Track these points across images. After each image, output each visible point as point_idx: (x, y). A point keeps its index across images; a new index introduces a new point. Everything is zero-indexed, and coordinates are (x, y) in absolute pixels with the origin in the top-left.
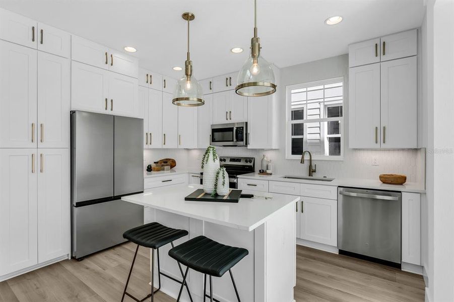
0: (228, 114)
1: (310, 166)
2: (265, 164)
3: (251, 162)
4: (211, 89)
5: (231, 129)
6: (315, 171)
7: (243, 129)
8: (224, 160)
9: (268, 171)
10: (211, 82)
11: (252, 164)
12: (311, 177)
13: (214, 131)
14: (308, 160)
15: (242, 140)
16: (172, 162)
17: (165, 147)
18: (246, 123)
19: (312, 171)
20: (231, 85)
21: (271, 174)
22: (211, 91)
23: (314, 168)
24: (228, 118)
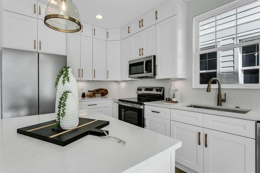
0: (141, 51)
1: (219, 95)
2: (172, 93)
3: (161, 91)
4: (129, 32)
5: (142, 63)
6: (224, 101)
7: (151, 62)
8: (141, 90)
9: (174, 100)
10: (129, 27)
11: (161, 93)
12: (219, 107)
13: (131, 66)
14: (216, 89)
15: (151, 72)
16: (105, 91)
17: (94, 79)
18: (155, 57)
19: (220, 100)
20: (142, 26)
21: (176, 102)
22: (129, 35)
23: (223, 97)
24: (141, 54)
